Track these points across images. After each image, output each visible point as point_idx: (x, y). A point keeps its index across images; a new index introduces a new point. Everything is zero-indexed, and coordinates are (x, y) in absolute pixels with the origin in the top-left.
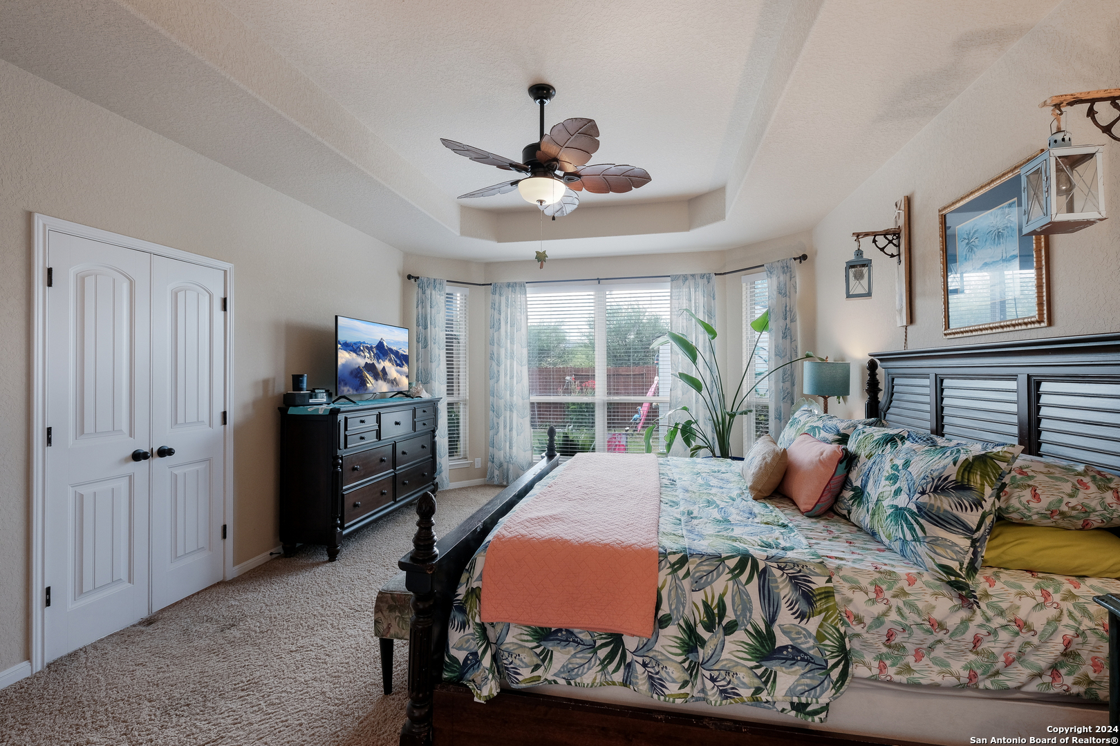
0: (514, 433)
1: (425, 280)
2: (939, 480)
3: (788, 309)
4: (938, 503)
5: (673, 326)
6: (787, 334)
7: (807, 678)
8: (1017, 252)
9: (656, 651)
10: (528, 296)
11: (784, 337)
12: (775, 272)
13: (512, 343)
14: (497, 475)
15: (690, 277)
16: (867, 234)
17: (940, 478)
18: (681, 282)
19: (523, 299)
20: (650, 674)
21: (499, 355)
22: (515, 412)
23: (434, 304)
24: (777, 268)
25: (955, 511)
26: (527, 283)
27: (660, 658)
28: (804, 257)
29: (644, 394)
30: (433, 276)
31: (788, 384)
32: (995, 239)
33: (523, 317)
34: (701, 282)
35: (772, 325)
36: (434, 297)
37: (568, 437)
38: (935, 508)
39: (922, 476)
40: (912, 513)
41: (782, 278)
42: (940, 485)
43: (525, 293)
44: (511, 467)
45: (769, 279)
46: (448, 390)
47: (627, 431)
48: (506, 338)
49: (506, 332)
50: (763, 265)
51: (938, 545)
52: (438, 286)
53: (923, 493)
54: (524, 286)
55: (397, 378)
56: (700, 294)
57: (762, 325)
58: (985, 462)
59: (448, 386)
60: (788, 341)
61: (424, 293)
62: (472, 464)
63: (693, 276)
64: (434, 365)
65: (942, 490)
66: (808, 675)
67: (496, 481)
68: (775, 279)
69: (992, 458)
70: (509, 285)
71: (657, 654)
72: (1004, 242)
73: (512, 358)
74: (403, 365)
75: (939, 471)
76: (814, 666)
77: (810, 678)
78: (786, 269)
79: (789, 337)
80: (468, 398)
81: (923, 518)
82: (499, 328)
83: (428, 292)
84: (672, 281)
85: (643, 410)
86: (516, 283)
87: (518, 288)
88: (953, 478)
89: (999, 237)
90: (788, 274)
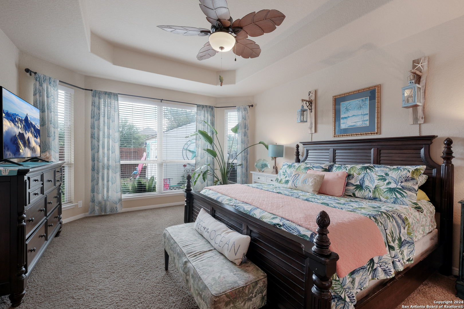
0: (110, 183)
1: (42, 76)
2: (406, 178)
3: (246, 125)
4: (408, 185)
5: (197, 128)
6: (245, 134)
7: (409, 249)
8: (368, 112)
9: (384, 259)
10: (119, 102)
11: (245, 136)
12: (241, 110)
13: (109, 128)
14: (98, 210)
15: (205, 107)
16: (305, 100)
17: (406, 177)
18: (201, 108)
19: (117, 104)
20: (383, 269)
21: (99, 135)
22: (110, 170)
23: (50, 95)
24: (242, 108)
25: (413, 187)
26: (119, 94)
27: (386, 261)
28: (252, 106)
29: (140, 159)
30: (48, 75)
31: (246, 154)
32: (359, 108)
33: (116, 114)
34: (210, 109)
35: (239, 131)
36: (49, 90)
37: (141, 183)
38: (408, 186)
39: (398, 177)
40: (400, 189)
41: (243, 113)
42: (407, 179)
43: (118, 100)
44: (108, 203)
45: (238, 113)
46: (60, 157)
47: (131, 179)
48: (104, 125)
49: (104, 122)
50: (236, 106)
51: (412, 197)
52: (52, 83)
53: (402, 182)
54: (117, 96)
55: (35, 147)
56: (209, 114)
57: (235, 130)
58: (418, 171)
59: (60, 155)
60: (246, 137)
61: (41, 85)
62: (77, 206)
63: (206, 106)
64: (51, 139)
65: (408, 180)
66: (409, 248)
67: (97, 213)
68: (241, 113)
69: (419, 170)
70: (106, 93)
71: (385, 259)
72: (363, 109)
73: (109, 137)
74: (38, 137)
75: (405, 175)
76: (410, 244)
77: (410, 248)
78: (245, 109)
79: (246, 136)
80: (73, 163)
81: (405, 190)
82: (99, 119)
83: (45, 86)
84: (197, 107)
85: (139, 168)
86: (111, 93)
87: (112, 96)
88: (410, 176)
89: (360, 107)
90: (246, 111)
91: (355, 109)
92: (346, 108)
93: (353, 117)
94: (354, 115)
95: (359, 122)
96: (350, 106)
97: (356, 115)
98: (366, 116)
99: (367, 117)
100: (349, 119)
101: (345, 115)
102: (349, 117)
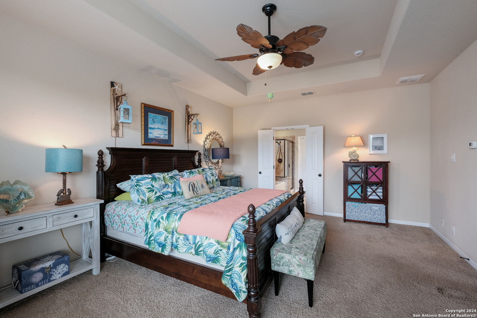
91: (160, 123)
92: (153, 120)
93: (158, 130)
94: (158, 128)
95: (162, 135)
96: (156, 119)
97: (160, 128)
98: (166, 131)
99: (167, 133)
100: (155, 130)
101: (152, 125)
102: (155, 128)
